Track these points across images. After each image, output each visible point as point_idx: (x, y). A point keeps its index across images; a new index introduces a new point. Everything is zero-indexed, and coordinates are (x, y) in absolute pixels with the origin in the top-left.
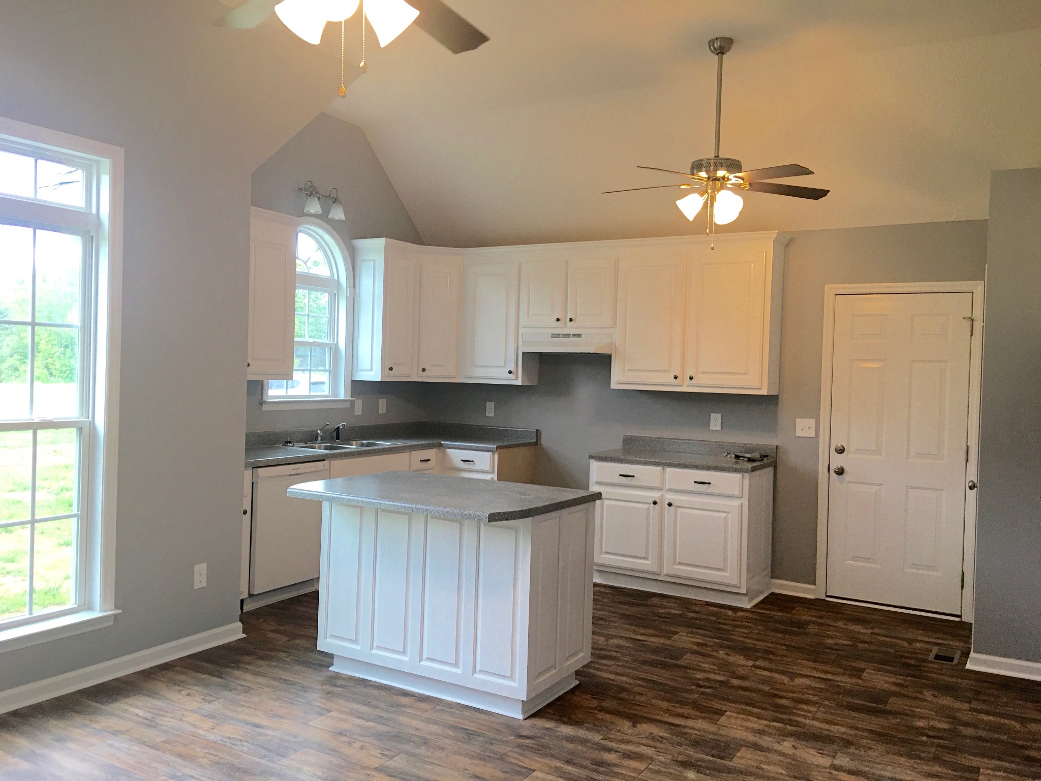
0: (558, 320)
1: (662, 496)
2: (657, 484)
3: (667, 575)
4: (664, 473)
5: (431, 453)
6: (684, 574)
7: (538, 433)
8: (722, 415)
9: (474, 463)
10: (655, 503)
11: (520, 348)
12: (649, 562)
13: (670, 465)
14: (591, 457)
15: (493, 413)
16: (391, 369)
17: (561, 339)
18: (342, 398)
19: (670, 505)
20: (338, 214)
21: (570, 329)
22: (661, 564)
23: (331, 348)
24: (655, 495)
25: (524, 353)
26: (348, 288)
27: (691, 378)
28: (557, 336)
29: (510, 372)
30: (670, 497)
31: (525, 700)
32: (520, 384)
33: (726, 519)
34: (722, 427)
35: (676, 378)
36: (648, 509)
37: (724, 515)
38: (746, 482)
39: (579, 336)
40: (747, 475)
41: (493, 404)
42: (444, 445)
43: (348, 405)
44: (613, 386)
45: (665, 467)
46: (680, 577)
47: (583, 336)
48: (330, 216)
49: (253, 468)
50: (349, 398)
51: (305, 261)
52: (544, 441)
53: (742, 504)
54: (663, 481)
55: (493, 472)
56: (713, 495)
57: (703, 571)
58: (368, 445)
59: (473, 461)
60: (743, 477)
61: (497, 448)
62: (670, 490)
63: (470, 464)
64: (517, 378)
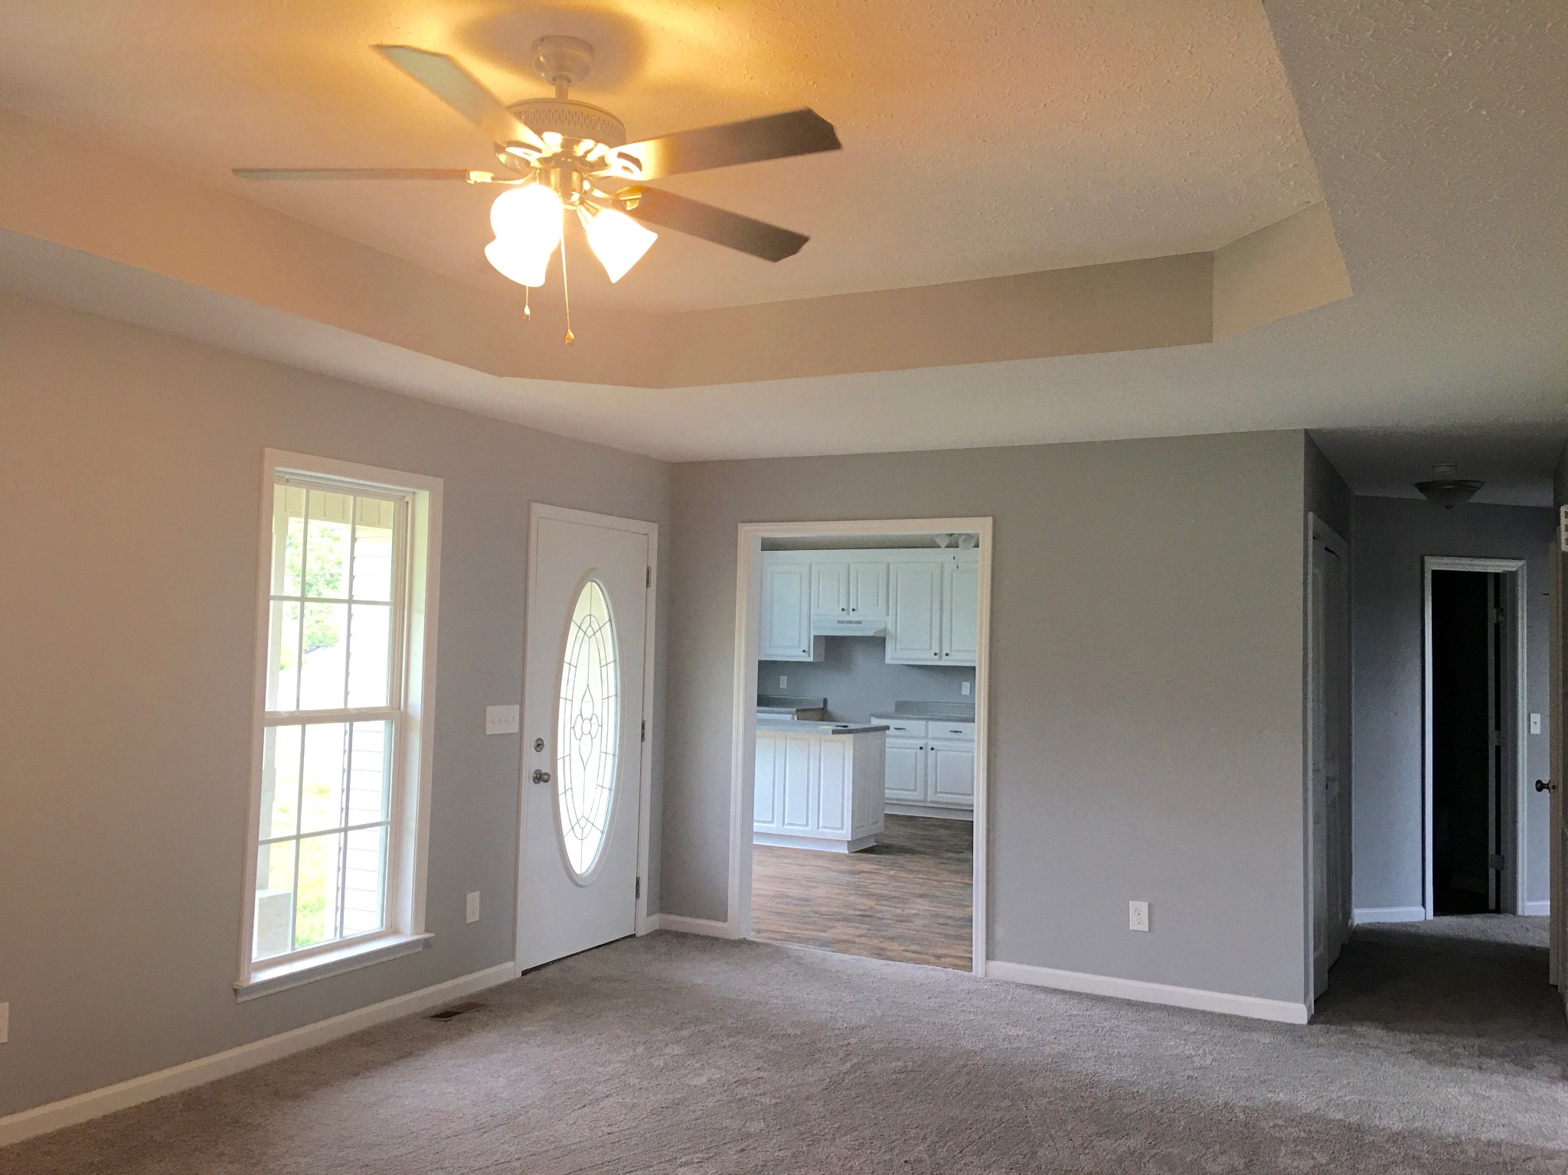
0: (843, 610)
1: (927, 743)
2: (922, 734)
3: (932, 802)
4: (927, 725)
6: (944, 800)
7: (825, 701)
8: (971, 683)
10: (921, 748)
11: (811, 632)
12: (917, 794)
13: (932, 720)
14: (872, 715)
15: (786, 685)
17: (845, 625)
19: (932, 749)
21: (853, 616)
22: (926, 795)
24: (922, 743)
25: (815, 636)
27: (947, 654)
28: (843, 622)
29: (804, 651)
30: (931, 744)
31: (850, 840)
32: (811, 660)
34: (970, 693)
35: (936, 654)
36: (916, 753)
39: (860, 622)
41: (786, 677)
44: (887, 662)
45: (928, 721)
46: (941, 803)
47: (863, 622)
52: (829, 708)
54: (927, 731)
56: (963, 740)
57: (961, 797)
61: (796, 711)
62: (934, 739)
64: (809, 656)
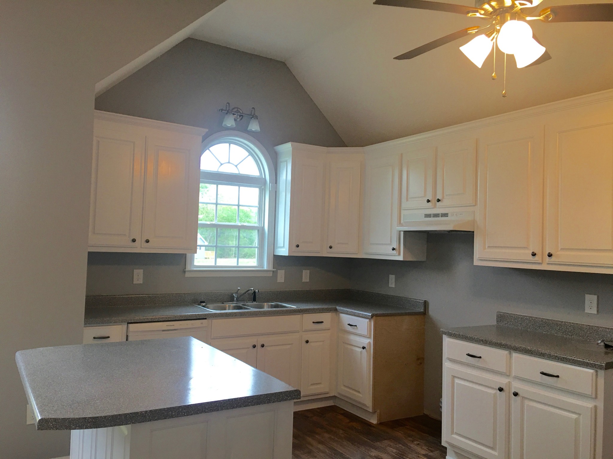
0: (428, 201)
1: (509, 382)
2: (503, 370)
4: (511, 357)
5: (326, 317)
7: (426, 304)
8: (598, 296)
9: (357, 328)
10: (501, 390)
12: (496, 453)
13: (517, 349)
14: (443, 332)
15: (394, 284)
16: (298, 246)
18: (266, 269)
19: (516, 394)
20: (254, 126)
21: (440, 209)
23: (259, 230)
24: (503, 381)
26: (270, 184)
27: (550, 255)
28: (430, 215)
29: (394, 249)
30: (517, 386)
32: (402, 259)
33: (577, 421)
34: (598, 311)
35: (534, 254)
36: (495, 395)
37: (574, 416)
38: (601, 382)
39: (445, 215)
40: (602, 373)
41: (394, 276)
42: (338, 310)
43: (271, 274)
44: (476, 263)
45: (512, 351)
47: (449, 215)
48: (249, 129)
49: (128, 323)
50: (271, 268)
51: (236, 165)
52: (432, 312)
53: (596, 407)
54: (509, 366)
55: (370, 338)
56: (562, 391)
58: (277, 306)
59: (356, 326)
60: (597, 375)
61: (372, 316)
62: (517, 378)
63: (354, 328)
64: (399, 254)
